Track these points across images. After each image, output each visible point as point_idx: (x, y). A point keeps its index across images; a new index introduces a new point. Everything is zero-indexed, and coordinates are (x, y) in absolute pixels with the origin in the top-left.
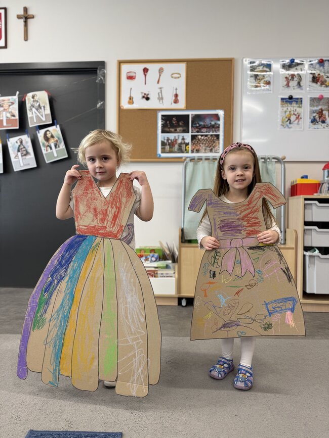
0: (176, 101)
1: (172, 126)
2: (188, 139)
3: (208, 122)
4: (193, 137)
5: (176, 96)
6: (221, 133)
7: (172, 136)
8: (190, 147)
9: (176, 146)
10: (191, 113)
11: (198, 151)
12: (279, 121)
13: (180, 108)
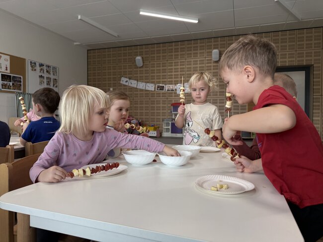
0: (7, 70)
1: (6, 79)
2: (11, 85)
3: (17, 79)
4: (13, 84)
5: (7, 68)
6: (22, 84)
7: (5, 82)
8: (12, 87)
9: (7, 87)
10: (12, 75)
11: (15, 89)
12: (38, 83)
13: (8, 72)
